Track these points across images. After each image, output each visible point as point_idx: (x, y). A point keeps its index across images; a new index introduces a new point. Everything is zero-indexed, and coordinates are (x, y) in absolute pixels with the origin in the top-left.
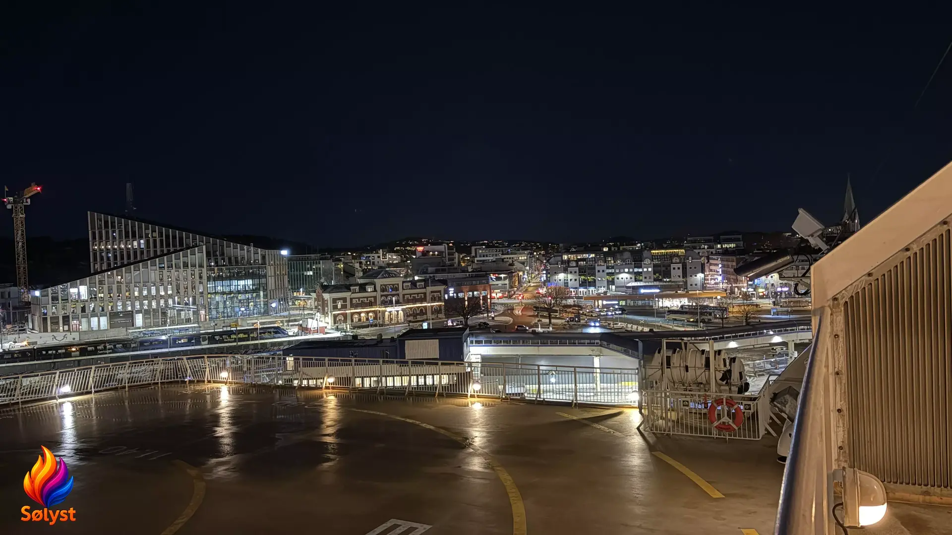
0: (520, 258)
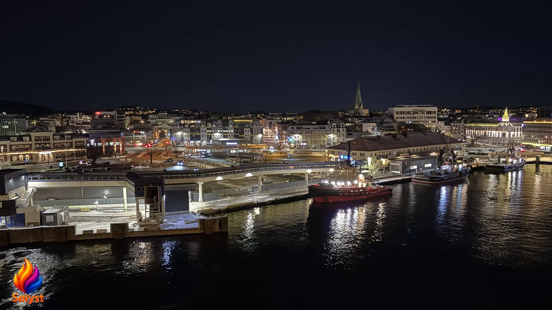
0: (170, 121)
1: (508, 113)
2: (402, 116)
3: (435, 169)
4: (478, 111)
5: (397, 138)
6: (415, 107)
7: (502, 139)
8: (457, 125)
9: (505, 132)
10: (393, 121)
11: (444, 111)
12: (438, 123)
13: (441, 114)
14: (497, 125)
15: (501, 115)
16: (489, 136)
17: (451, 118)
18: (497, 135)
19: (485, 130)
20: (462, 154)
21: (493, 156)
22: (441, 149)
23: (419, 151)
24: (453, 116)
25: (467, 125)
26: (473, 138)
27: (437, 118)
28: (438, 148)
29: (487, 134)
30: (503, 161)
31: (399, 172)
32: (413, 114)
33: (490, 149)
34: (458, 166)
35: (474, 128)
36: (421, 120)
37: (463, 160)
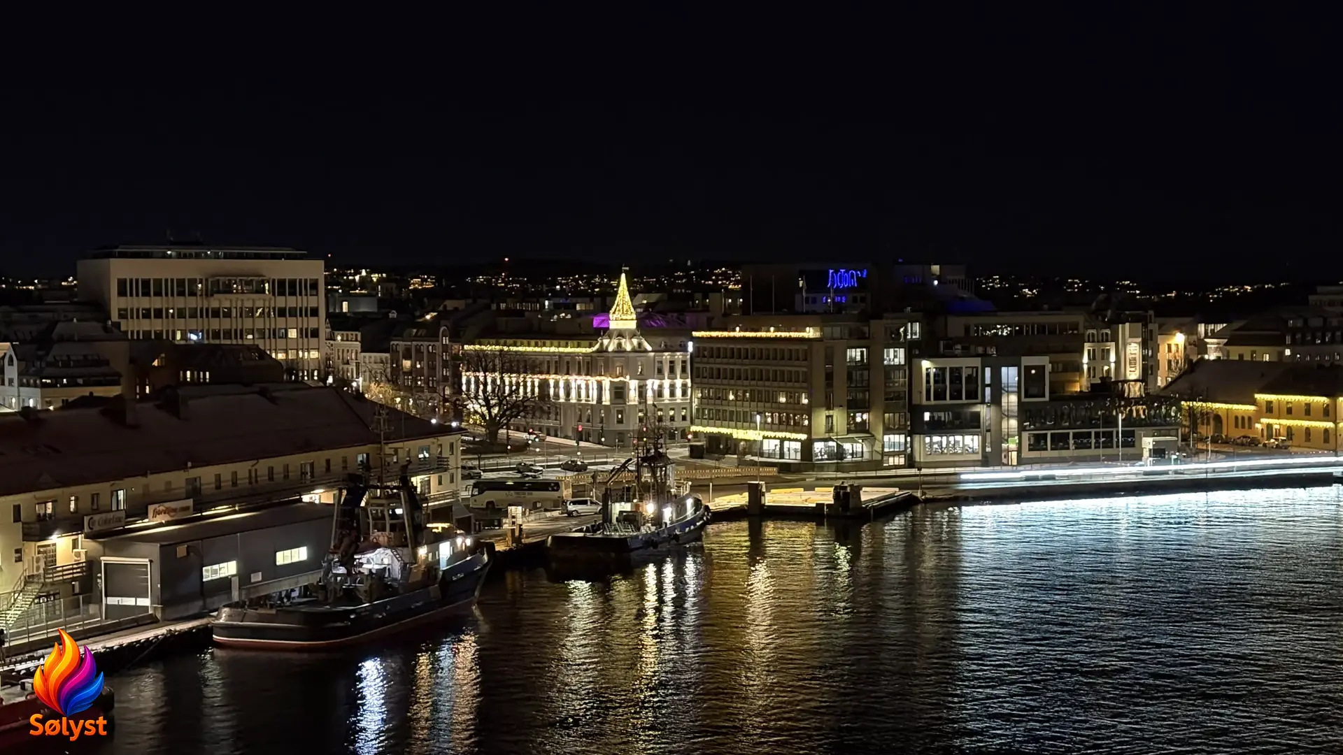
1: (633, 294)
2: (156, 303)
3: (327, 574)
4: (507, 283)
5: (130, 418)
6: (217, 257)
7: (614, 412)
8: (418, 351)
9: (622, 379)
10: (106, 329)
11: (357, 278)
12: (332, 338)
13: (347, 296)
14: (590, 346)
15: (605, 301)
16: (562, 400)
17: (393, 315)
18: (594, 394)
19: (541, 373)
20: (447, 489)
21: (580, 495)
22: (350, 471)
23: (243, 482)
24: (400, 306)
25: (466, 347)
26: (495, 411)
27: (329, 316)
28: (336, 467)
29: (552, 391)
30: (621, 512)
31: (145, 602)
32: (208, 294)
33: (564, 459)
34: (434, 551)
35: (497, 361)
36: (248, 323)
37: (454, 518)
